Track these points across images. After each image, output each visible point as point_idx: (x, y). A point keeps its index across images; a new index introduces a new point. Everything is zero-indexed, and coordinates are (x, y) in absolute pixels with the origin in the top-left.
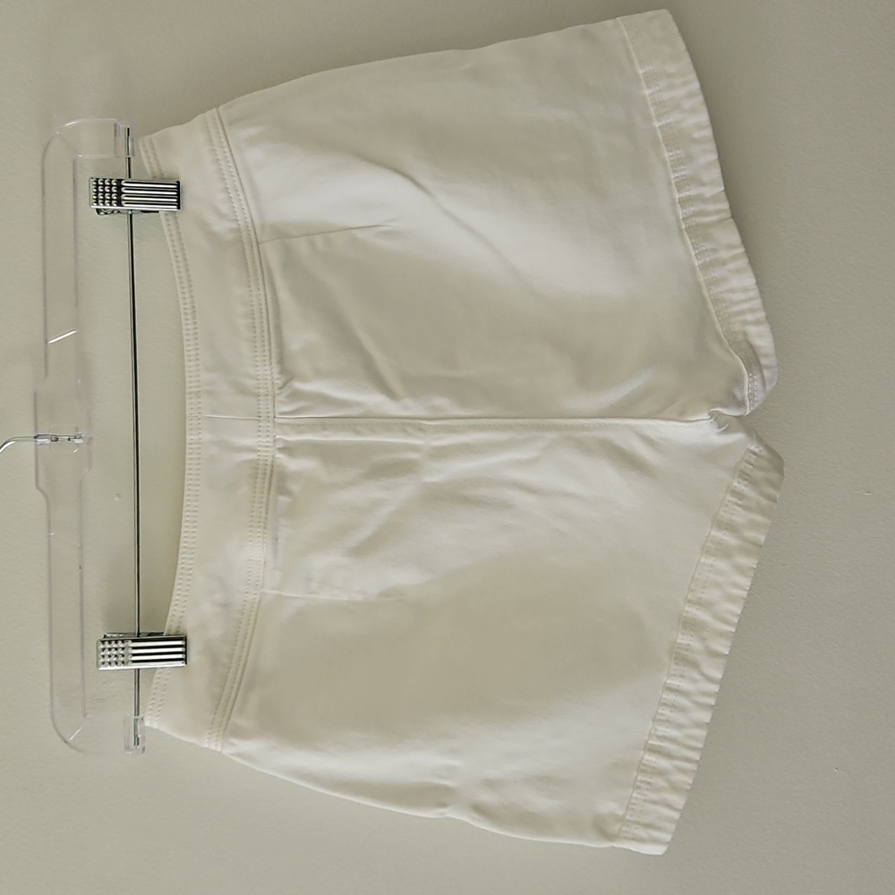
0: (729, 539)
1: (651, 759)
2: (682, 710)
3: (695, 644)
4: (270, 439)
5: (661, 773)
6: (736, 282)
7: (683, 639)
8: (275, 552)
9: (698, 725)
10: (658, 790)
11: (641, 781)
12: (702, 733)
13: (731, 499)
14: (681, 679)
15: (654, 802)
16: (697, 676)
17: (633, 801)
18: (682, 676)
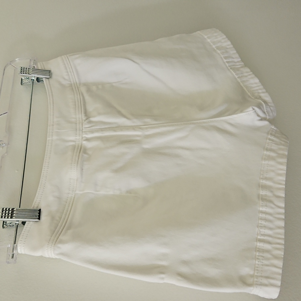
0: (272, 154)
1: (260, 245)
2: (270, 221)
3: (268, 194)
4: (81, 137)
5: (268, 251)
6: (252, 81)
7: (262, 192)
8: (82, 174)
9: (279, 228)
10: (268, 259)
11: (259, 256)
12: (282, 231)
13: (269, 141)
14: (266, 207)
15: (267, 265)
16: (273, 206)
17: (257, 266)
18: (266, 206)
